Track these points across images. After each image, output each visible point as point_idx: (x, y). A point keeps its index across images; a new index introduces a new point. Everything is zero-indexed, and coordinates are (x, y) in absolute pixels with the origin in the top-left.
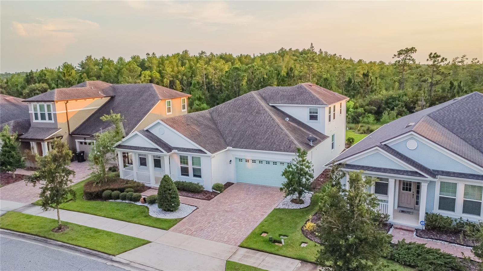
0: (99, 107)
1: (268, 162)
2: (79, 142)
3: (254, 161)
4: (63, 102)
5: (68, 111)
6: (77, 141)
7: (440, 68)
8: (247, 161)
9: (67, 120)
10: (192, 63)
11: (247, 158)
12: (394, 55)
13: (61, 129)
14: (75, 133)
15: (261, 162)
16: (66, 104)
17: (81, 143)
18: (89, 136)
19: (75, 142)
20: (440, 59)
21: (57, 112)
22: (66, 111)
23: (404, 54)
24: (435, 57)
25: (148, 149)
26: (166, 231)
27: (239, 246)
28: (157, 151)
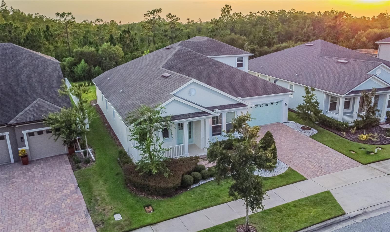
1: (262, 106)
12: (144, 14)
20: (175, 18)
23: (152, 14)
24: (172, 17)
25: (188, 115)
26: (307, 180)
27: (363, 164)
28: (202, 115)
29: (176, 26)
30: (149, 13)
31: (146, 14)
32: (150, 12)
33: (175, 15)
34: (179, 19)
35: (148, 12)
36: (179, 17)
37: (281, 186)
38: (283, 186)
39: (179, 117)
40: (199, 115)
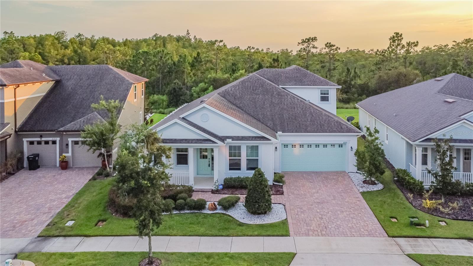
0: (44, 94)
1: (317, 146)
2: (27, 141)
3: (302, 146)
4: (12, 86)
5: (17, 99)
6: (25, 140)
7: (335, 56)
8: (294, 146)
9: (14, 112)
10: (75, 46)
11: (294, 143)
12: (298, 43)
13: (10, 125)
14: (24, 129)
15: (310, 146)
16: (15, 89)
17: (32, 143)
18: (54, 132)
19: (23, 141)
20: (335, 48)
21: (6, 101)
22: (14, 100)
23: (307, 42)
24: (331, 46)
25: (192, 141)
26: (289, 237)
27: (389, 236)
28: (207, 142)
29: (336, 57)
30: (304, 42)
31: (300, 42)
32: (304, 40)
33: (334, 45)
34: (339, 48)
35: (302, 40)
36: (339, 47)
37: (248, 236)
38: (250, 236)
39: (181, 141)
40: (203, 142)
